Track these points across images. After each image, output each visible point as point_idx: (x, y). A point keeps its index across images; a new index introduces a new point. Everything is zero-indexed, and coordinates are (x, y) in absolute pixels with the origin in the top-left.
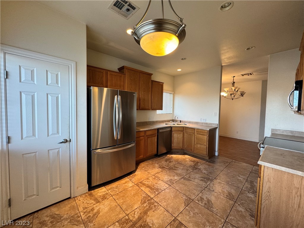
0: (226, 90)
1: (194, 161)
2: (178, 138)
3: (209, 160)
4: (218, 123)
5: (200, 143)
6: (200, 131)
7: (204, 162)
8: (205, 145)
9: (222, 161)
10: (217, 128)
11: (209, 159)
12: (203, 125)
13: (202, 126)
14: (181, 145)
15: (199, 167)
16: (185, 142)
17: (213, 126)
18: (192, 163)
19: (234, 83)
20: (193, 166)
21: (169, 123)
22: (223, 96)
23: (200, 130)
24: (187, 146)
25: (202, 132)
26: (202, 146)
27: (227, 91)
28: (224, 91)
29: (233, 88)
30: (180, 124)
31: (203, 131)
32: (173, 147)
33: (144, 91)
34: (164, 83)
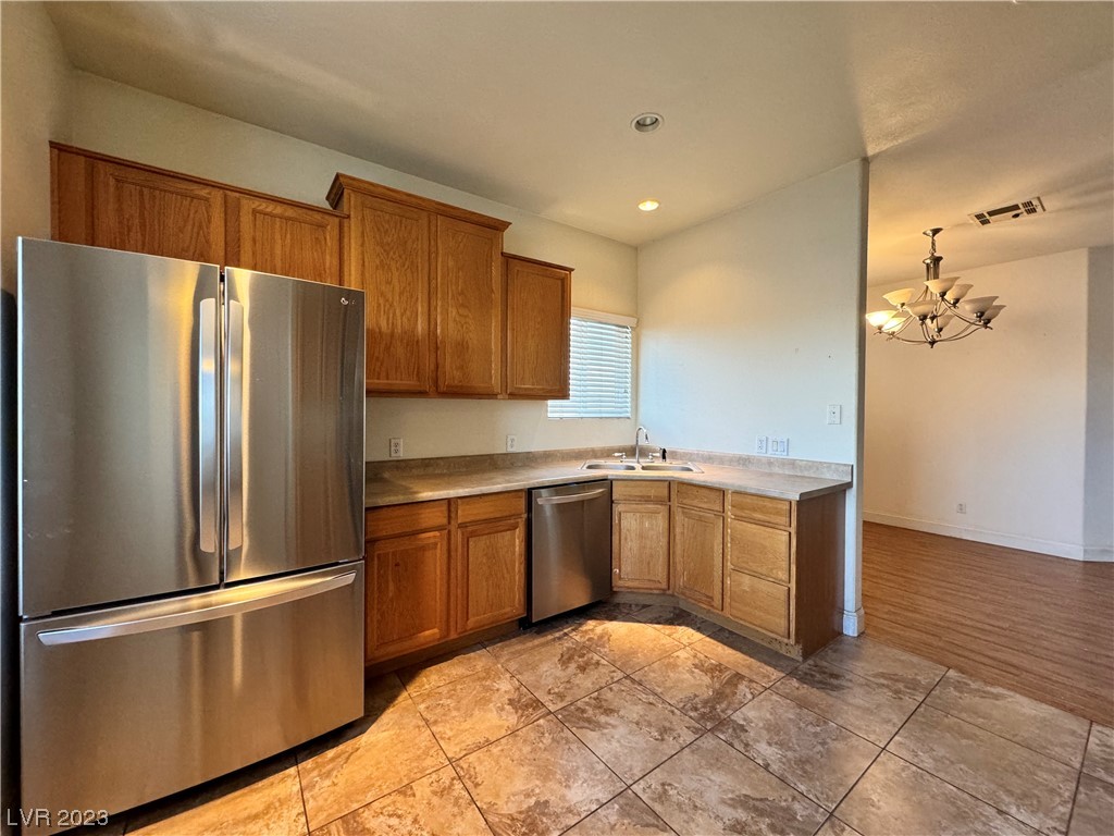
0: (894, 298)
1: (716, 669)
2: (641, 536)
3: (804, 667)
4: (853, 461)
5: (754, 567)
6: (751, 505)
7: (775, 674)
8: (777, 582)
9: (883, 675)
10: (850, 485)
11: (806, 655)
12: (776, 470)
13: (770, 475)
14: (660, 572)
15: (738, 717)
16: (678, 559)
17: (828, 476)
18: (707, 680)
19: (937, 260)
20: (705, 703)
21: (610, 462)
22: (880, 328)
23: (748, 500)
24: (689, 580)
25: (762, 510)
26: (764, 586)
27: (903, 304)
28: (887, 306)
29: (934, 286)
30: (664, 464)
31: (768, 503)
32: (621, 583)
33: (462, 305)
34: (573, 270)
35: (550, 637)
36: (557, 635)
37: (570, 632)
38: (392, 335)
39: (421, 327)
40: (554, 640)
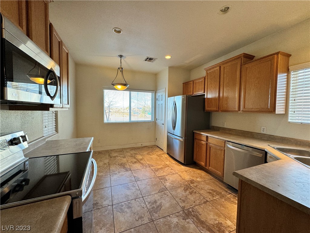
33: (228, 86)
39: (217, 95)
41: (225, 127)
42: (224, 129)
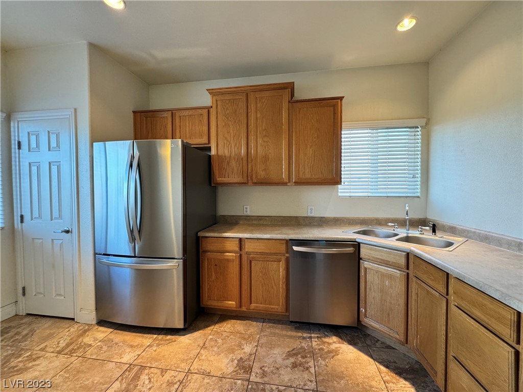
14: (398, 326)
16: (414, 322)
21: (385, 230)
23: (468, 291)
25: (481, 307)
32: (366, 321)
33: (266, 136)
34: (343, 97)
35: (300, 334)
36: (305, 335)
37: (314, 338)
38: (230, 157)
39: (243, 151)
40: (299, 337)
41: (249, 213)
42: (248, 218)
